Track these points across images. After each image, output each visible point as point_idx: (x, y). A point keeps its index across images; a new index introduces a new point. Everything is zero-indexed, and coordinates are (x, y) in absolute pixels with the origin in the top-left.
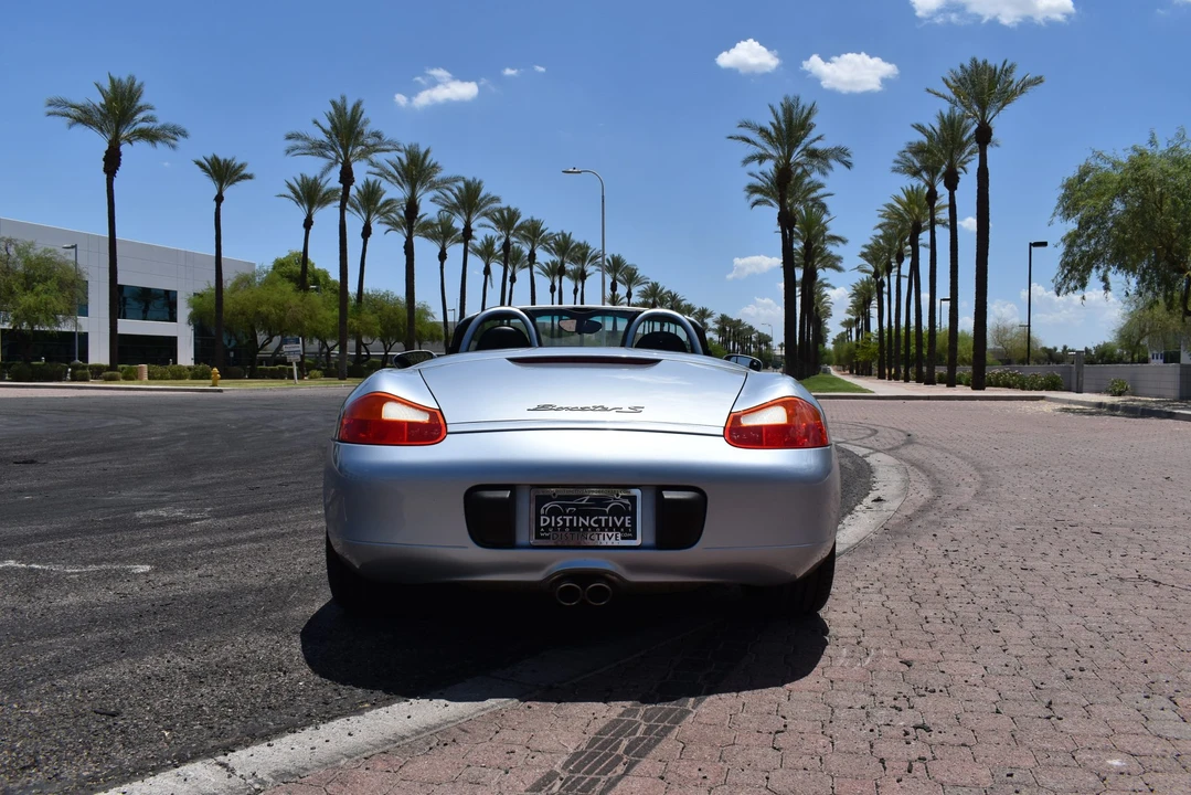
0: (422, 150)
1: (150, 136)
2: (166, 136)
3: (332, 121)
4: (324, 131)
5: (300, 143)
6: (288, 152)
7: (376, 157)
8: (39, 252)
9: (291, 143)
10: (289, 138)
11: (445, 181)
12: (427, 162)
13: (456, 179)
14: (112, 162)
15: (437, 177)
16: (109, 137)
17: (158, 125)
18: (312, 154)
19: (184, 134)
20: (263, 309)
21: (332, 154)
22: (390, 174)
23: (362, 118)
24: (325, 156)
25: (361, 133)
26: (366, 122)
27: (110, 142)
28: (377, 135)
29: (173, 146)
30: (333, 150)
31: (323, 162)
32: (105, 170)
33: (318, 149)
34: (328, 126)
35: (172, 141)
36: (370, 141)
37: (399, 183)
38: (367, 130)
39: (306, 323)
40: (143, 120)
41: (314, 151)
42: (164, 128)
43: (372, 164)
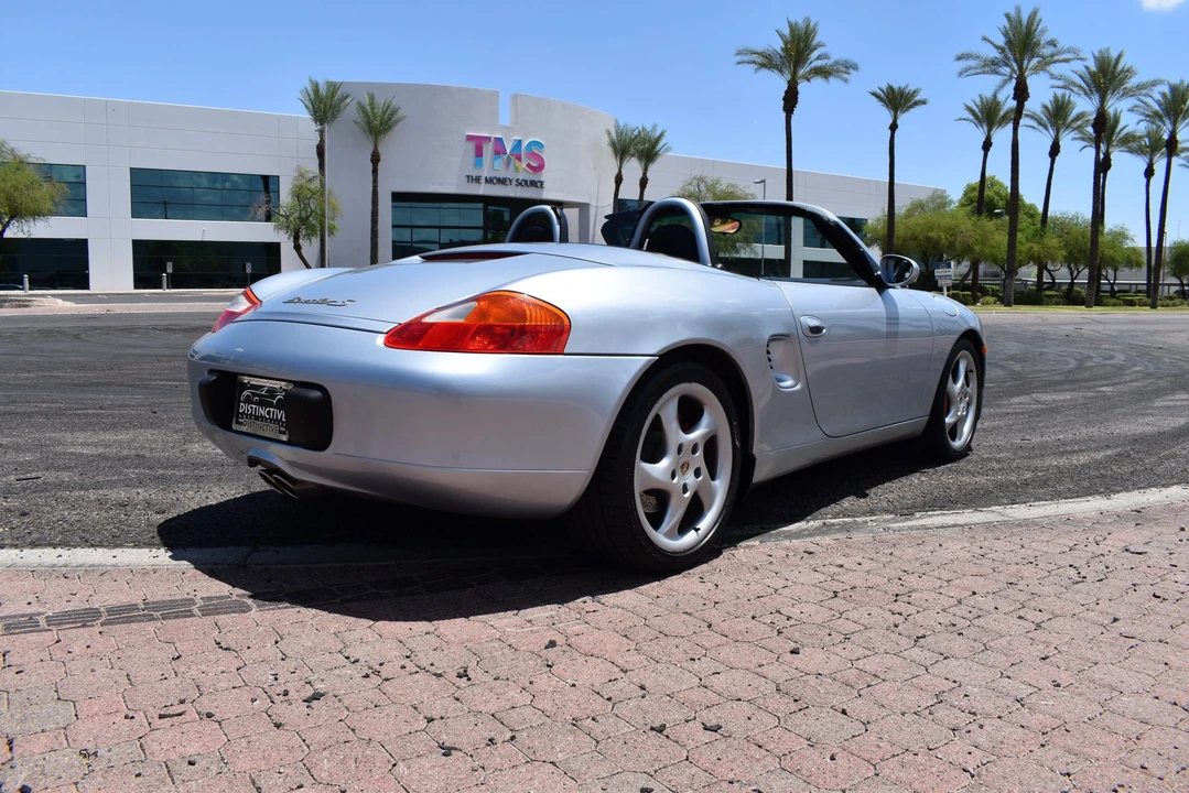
0: (1114, 55)
1: (823, 72)
2: (838, 71)
3: (1005, 34)
4: (997, 47)
5: (972, 63)
6: (961, 74)
7: (1055, 69)
8: (724, 187)
9: (963, 64)
10: (959, 58)
11: (1140, 87)
12: (1120, 67)
13: (1154, 83)
14: (790, 101)
15: (1132, 83)
16: (789, 77)
17: (831, 62)
18: (984, 73)
19: (855, 68)
20: (933, 234)
21: (1007, 70)
22: (1074, 84)
23: (1039, 28)
24: (997, 73)
25: (1037, 44)
26: (1043, 31)
27: (789, 82)
28: (1053, 43)
29: (846, 80)
30: (1007, 65)
31: (996, 80)
32: (785, 109)
33: (991, 66)
34: (1001, 41)
35: (845, 76)
36: (1047, 51)
37: (1086, 94)
38: (1043, 40)
39: (977, 248)
40: (818, 58)
41: (986, 69)
42: (836, 63)
43: (1053, 77)
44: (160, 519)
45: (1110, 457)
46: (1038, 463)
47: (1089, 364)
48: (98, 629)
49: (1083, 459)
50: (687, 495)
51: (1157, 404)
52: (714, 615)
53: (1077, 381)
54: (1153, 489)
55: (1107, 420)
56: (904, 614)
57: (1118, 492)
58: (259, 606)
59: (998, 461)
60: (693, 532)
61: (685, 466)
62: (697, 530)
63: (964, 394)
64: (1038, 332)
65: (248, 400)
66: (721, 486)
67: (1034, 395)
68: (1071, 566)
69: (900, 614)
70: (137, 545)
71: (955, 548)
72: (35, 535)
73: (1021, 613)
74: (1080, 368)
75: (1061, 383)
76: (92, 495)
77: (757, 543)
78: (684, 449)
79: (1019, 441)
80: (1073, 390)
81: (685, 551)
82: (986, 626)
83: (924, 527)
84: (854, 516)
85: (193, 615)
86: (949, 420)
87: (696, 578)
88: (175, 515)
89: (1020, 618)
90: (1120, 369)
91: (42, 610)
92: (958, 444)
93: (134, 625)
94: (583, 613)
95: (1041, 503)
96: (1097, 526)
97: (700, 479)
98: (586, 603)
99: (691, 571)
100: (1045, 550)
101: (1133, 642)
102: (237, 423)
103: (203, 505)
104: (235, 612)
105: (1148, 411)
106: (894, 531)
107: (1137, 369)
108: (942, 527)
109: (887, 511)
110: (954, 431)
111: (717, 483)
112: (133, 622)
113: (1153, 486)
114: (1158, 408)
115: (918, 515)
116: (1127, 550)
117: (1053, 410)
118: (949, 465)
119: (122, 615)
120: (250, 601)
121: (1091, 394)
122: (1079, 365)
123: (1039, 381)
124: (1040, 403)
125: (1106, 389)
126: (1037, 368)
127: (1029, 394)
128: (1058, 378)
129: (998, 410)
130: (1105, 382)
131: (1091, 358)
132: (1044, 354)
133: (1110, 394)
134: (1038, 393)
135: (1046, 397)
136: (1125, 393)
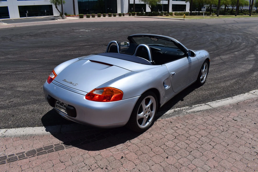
44: (41, 116)
45: (234, 82)
46: (219, 85)
47: (234, 42)
48: (36, 157)
49: (228, 83)
50: (147, 117)
51: (247, 59)
52: (152, 146)
53: (230, 50)
54: (242, 94)
55: (235, 67)
56: (188, 144)
57: (234, 96)
58: (66, 147)
59: (211, 84)
60: (148, 122)
61: (146, 112)
62: (149, 122)
63: (205, 71)
64: (224, 27)
65: (58, 103)
66: (153, 112)
67: (221, 56)
68: (222, 126)
69: (187, 144)
70: (38, 126)
71: (200, 120)
72: (17, 124)
73: (210, 143)
74: (231, 44)
75: (226, 51)
76: (26, 107)
77: (161, 119)
78: (146, 109)
79: (216, 76)
80: (229, 54)
81: (147, 127)
82: (203, 148)
83: (194, 112)
84: (180, 107)
85: (53, 151)
86: (201, 78)
87: (149, 133)
88: (44, 115)
89: (210, 144)
90: (240, 43)
91: (24, 151)
92: (203, 82)
93: (43, 155)
94: (128, 146)
95: (218, 100)
96: (229, 110)
97: (149, 113)
98: (128, 143)
99: (148, 130)
100: (217, 119)
101: (230, 152)
102: (56, 107)
103: (49, 111)
104: (61, 149)
105: (244, 62)
106: (188, 113)
107: (244, 44)
108: (198, 112)
109: (187, 105)
110: (202, 79)
111: (153, 111)
112: (42, 154)
113: (242, 93)
114: (246, 61)
115: (193, 106)
116: (233, 119)
117: (224, 63)
118: (201, 87)
119: (40, 152)
120: (63, 145)
121: (233, 55)
122: (232, 42)
123: (222, 50)
124: (222, 59)
125: (236, 53)
126: (222, 44)
127: (220, 56)
128: (226, 48)
129: (213, 63)
130: (236, 50)
131: (234, 39)
132: (224, 38)
133: (237, 55)
134: (222, 55)
135: (223, 57)
136: (240, 54)
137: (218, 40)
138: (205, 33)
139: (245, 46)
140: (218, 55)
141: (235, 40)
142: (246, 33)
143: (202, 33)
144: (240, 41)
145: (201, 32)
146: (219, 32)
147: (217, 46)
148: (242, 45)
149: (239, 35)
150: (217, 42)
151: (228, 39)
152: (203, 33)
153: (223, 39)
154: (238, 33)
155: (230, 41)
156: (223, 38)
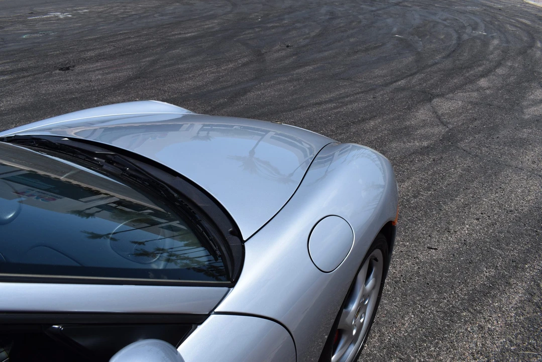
47: (465, 37)
51: (528, 114)
53: (461, 69)
55: (500, 164)
74: (460, 44)
105: (525, 133)
107: (496, 42)
114: (528, 124)
117: (450, 140)
121: (475, 94)
122: (459, 38)
123: (436, 72)
124: (440, 120)
125: (483, 82)
126: (433, 46)
127: (430, 100)
128: (448, 64)
129: (408, 145)
130: (480, 69)
131: (464, 27)
132: (436, 24)
133: (488, 92)
134: (438, 96)
135: (445, 106)
136: (498, 89)
137: (420, 31)
138: (384, 8)
139: (503, 52)
140: (427, 97)
141: (467, 31)
142: (490, 7)
143: (374, 9)
144: (481, 32)
145: (372, 6)
146: (418, 6)
147: (419, 53)
148: (491, 48)
149: (473, 13)
150: (417, 38)
151: (446, 26)
152: (378, 10)
153: (434, 27)
154: (469, 8)
155: (455, 36)
156: (432, 24)
